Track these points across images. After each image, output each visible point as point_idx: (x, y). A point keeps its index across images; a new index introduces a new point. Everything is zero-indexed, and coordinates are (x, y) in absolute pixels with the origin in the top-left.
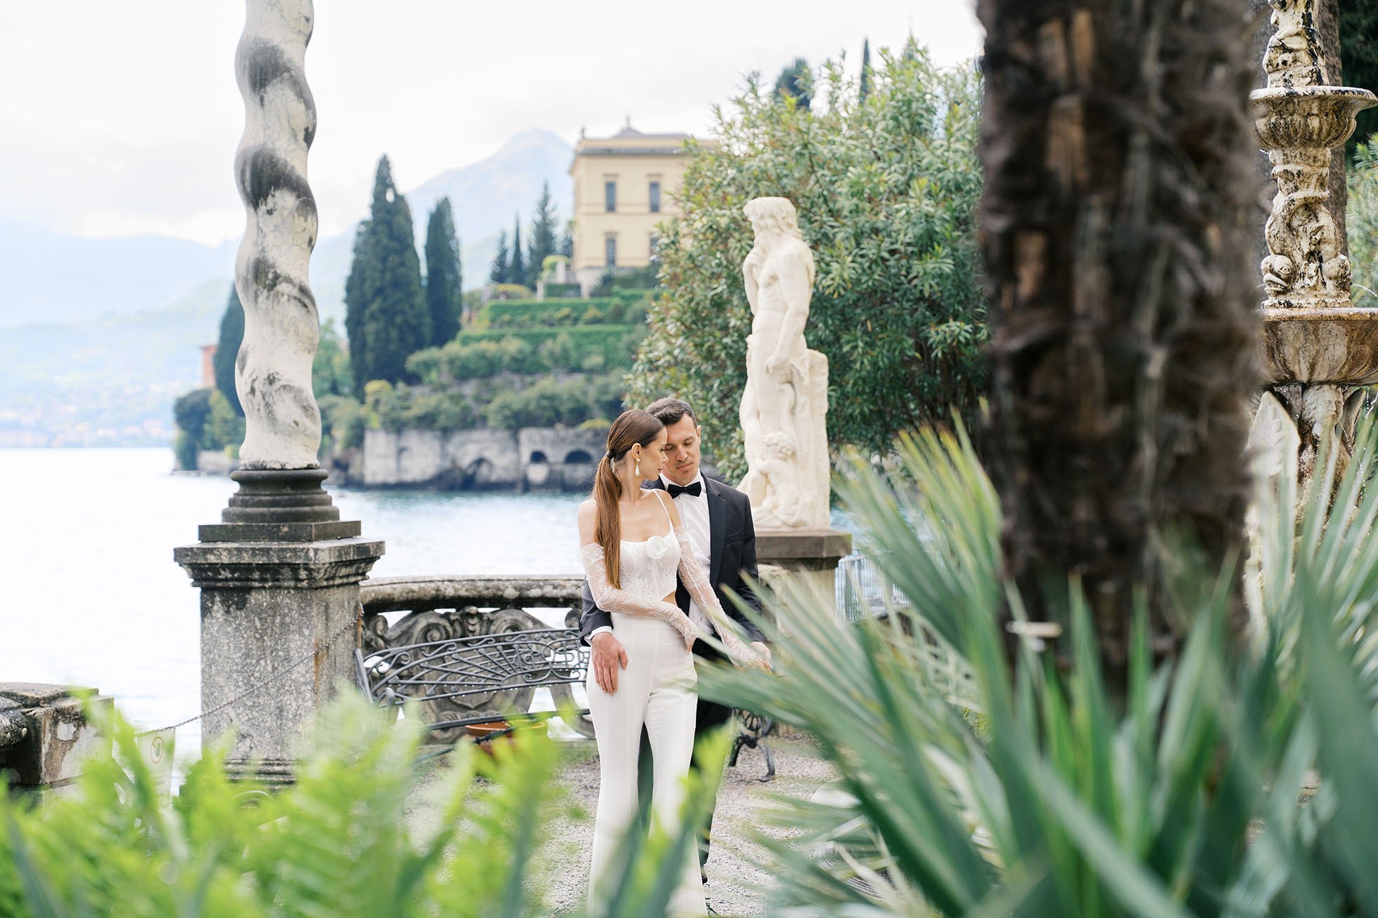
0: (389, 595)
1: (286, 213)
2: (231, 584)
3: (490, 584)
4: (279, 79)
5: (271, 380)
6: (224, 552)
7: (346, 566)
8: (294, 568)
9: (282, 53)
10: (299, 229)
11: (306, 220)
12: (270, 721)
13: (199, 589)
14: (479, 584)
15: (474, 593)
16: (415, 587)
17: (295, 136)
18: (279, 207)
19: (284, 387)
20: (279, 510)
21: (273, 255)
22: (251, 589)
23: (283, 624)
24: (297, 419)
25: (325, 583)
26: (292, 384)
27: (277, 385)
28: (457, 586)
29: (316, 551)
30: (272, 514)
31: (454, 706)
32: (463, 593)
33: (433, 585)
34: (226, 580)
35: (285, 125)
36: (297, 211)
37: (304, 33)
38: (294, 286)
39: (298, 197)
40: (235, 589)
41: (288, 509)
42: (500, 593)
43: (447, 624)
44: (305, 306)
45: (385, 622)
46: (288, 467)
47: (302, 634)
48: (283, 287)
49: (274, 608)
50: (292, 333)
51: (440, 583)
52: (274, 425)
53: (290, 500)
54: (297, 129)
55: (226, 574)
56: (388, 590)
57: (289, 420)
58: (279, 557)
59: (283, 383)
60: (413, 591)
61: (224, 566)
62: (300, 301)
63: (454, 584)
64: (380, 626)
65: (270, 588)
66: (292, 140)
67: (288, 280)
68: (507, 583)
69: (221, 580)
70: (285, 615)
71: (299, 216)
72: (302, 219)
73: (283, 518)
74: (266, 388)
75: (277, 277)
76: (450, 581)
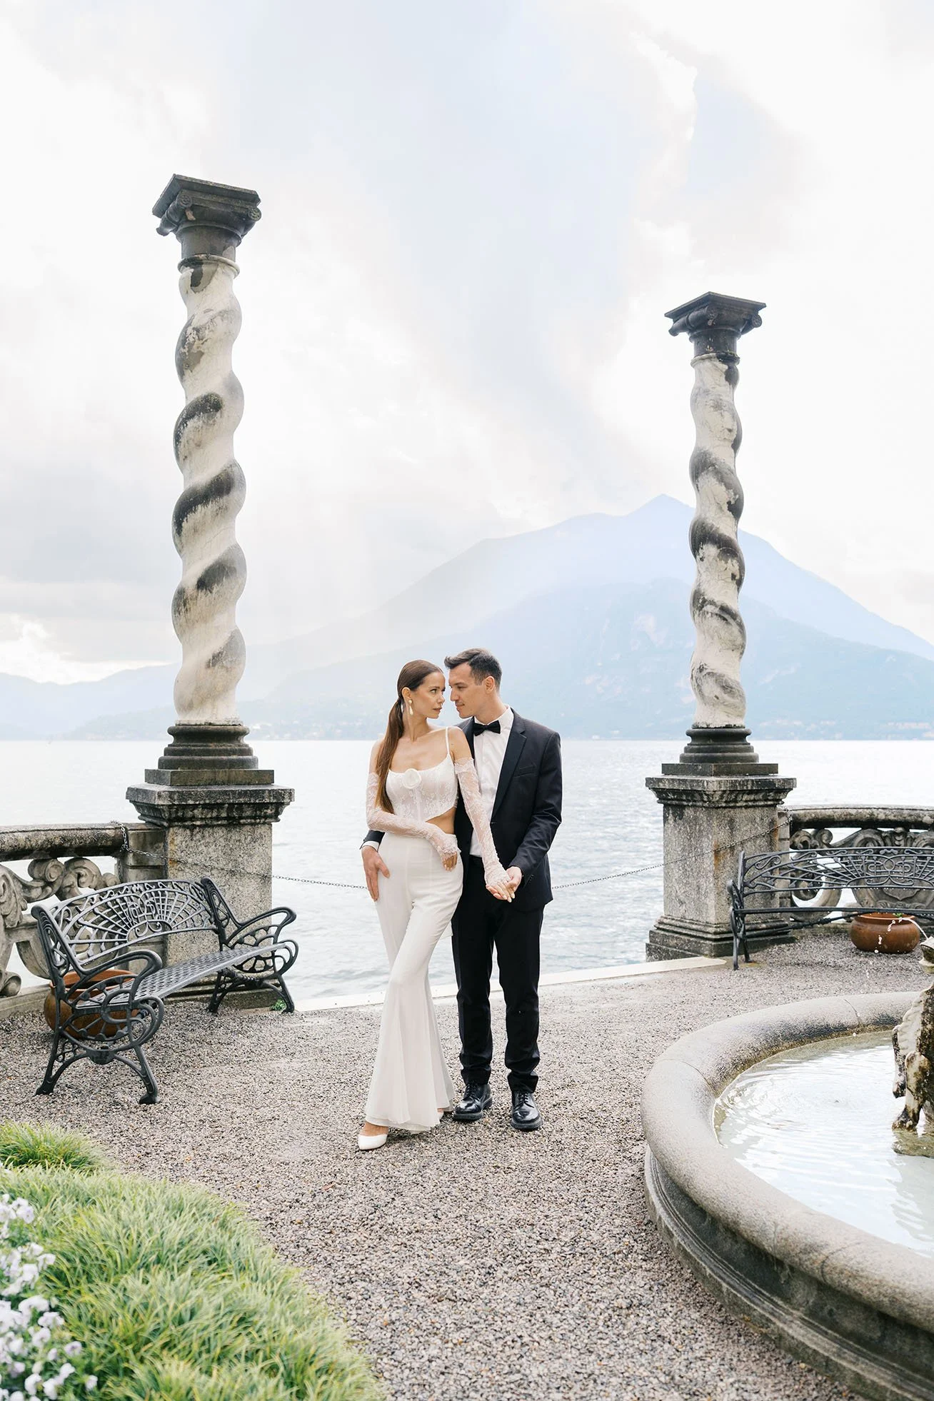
0: (829, 816)
1: (711, 559)
2: (674, 802)
3: (913, 813)
4: (705, 472)
5: (701, 669)
6: (668, 782)
7: (748, 794)
8: (700, 793)
9: (710, 455)
10: (723, 569)
11: (726, 563)
12: (694, 895)
13: (662, 805)
14: (905, 812)
15: (900, 818)
16: (853, 812)
17: (721, 508)
18: (706, 555)
19: (709, 673)
20: (701, 754)
21: (704, 588)
22: (684, 807)
23: (700, 830)
24: (717, 695)
25: (724, 805)
26: (715, 671)
27: (705, 672)
28: (887, 812)
29: (707, 782)
30: (696, 757)
31: (888, 898)
32: (891, 817)
33: (868, 811)
34: (672, 799)
35: (713, 502)
36: (718, 556)
37: (729, 440)
38: (716, 606)
39: (719, 548)
40: (676, 805)
41: (706, 754)
42: (920, 819)
43: (879, 839)
44: (725, 619)
45: (830, 835)
46: (711, 726)
47: (708, 839)
48: (709, 608)
49: (696, 818)
50: (716, 638)
51: (874, 810)
52: (703, 698)
53: (709, 748)
54: (721, 504)
55: (671, 796)
56: (829, 812)
57: (712, 695)
58: (691, 787)
59: (708, 671)
60: (851, 815)
61: (670, 790)
62: (720, 616)
63: (885, 811)
64: (825, 837)
65: (692, 806)
66: (719, 511)
67: (712, 603)
68: (926, 813)
69: (669, 800)
70: (701, 825)
71: (721, 560)
72: (723, 562)
73: (702, 760)
74: (699, 674)
75: (704, 601)
76: (883, 809)
